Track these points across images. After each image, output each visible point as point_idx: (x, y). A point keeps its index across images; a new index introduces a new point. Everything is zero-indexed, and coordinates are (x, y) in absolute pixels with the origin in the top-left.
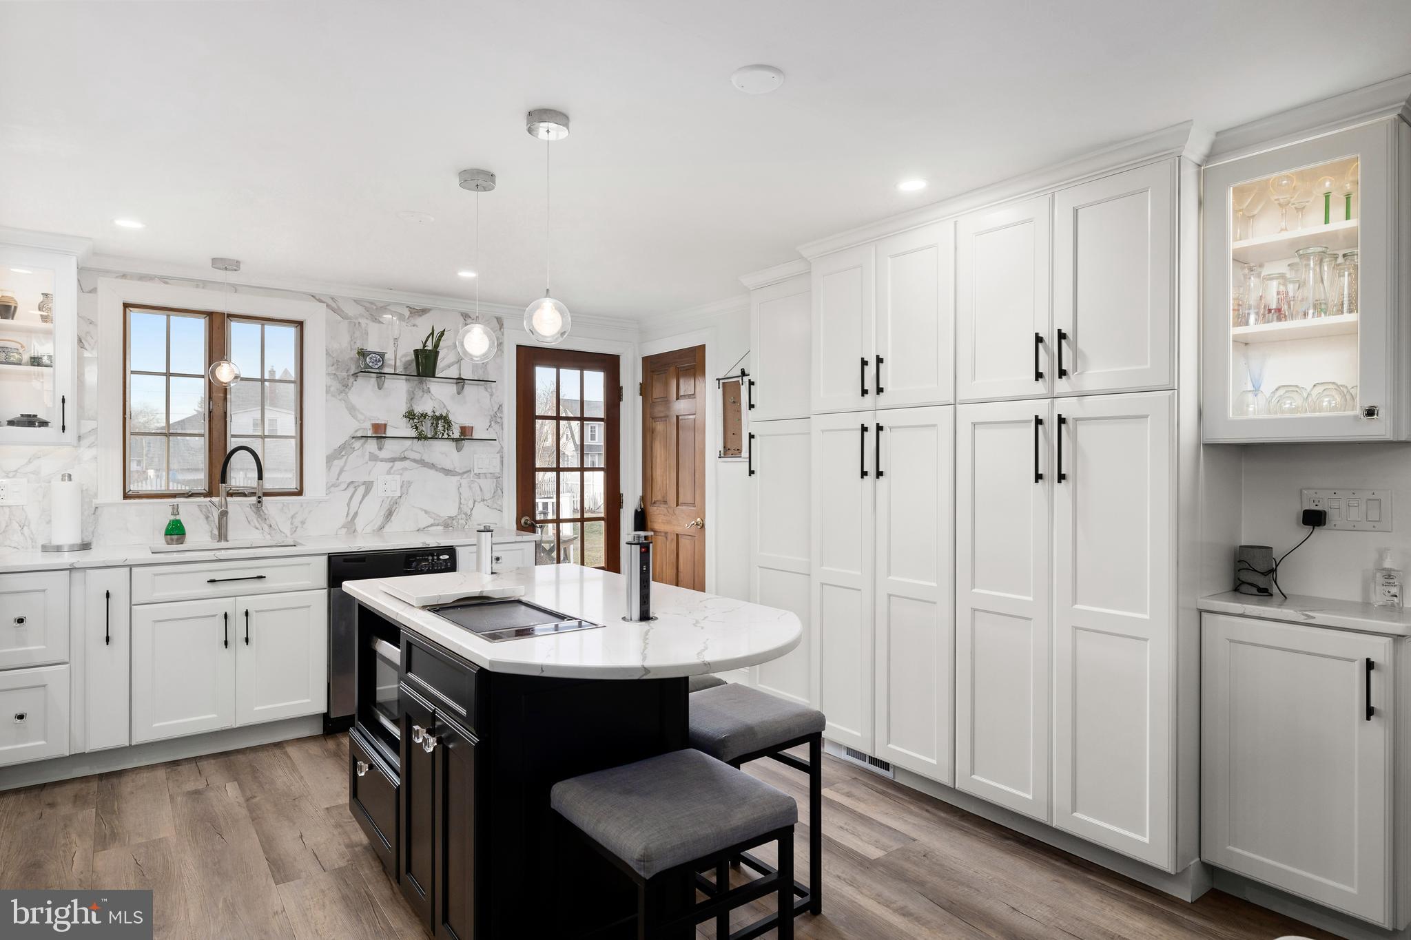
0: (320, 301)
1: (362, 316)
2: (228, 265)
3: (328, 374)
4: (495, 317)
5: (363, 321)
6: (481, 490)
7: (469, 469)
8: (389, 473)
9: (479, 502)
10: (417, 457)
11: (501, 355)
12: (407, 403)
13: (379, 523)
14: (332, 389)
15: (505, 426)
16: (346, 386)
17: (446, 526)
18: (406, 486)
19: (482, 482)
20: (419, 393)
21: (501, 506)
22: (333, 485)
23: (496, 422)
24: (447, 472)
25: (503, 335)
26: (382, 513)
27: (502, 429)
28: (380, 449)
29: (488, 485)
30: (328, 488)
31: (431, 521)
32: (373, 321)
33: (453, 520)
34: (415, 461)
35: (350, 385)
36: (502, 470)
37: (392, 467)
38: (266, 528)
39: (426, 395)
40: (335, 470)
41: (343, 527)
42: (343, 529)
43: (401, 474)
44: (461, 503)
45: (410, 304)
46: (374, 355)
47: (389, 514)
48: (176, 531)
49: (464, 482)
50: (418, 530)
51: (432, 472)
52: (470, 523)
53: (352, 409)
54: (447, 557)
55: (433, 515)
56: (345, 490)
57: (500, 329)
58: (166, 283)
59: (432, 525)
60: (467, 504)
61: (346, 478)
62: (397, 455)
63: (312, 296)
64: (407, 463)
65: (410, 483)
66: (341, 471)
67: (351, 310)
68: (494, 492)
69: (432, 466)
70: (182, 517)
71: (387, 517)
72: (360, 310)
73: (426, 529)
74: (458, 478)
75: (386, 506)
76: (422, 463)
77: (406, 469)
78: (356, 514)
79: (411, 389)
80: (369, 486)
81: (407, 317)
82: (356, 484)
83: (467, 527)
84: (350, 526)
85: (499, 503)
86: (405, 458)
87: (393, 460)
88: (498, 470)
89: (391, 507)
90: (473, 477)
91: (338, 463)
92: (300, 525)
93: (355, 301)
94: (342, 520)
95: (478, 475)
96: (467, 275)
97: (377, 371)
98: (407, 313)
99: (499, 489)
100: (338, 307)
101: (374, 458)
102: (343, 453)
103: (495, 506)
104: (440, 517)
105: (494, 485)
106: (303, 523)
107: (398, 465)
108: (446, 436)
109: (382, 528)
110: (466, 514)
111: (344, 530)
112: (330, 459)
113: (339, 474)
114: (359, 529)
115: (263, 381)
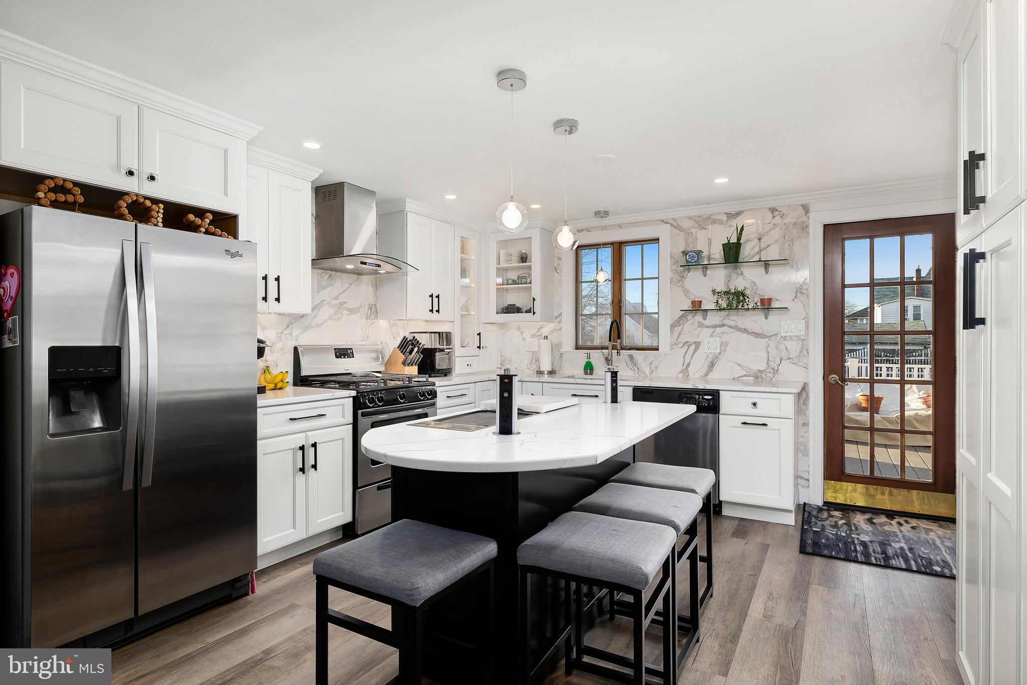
0: (667, 223)
1: (693, 227)
2: (602, 214)
3: (672, 270)
4: (801, 205)
5: (694, 231)
6: (787, 350)
7: (776, 333)
8: (711, 336)
9: (786, 360)
10: (733, 324)
11: (807, 236)
12: (725, 285)
13: (705, 372)
14: (674, 280)
15: (811, 298)
16: (682, 277)
17: (756, 377)
18: (724, 346)
19: (789, 344)
20: (734, 276)
21: (807, 364)
22: (674, 344)
23: (802, 293)
24: (758, 335)
25: (809, 219)
26: (707, 365)
27: (808, 298)
28: (705, 319)
29: (794, 347)
30: (671, 346)
31: (744, 373)
32: (701, 229)
33: (762, 373)
34: (730, 327)
35: (685, 276)
36: (807, 333)
37: (714, 332)
38: (636, 369)
39: (739, 276)
40: (676, 334)
41: (681, 372)
42: (681, 374)
43: (720, 337)
44: (768, 360)
45: (728, 211)
46: (691, 253)
47: (712, 365)
48: (589, 369)
49: (772, 344)
50: (733, 379)
51: (745, 336)
52: (777, 376)
53: (686, 292)
54: (710, 397)
55: (745, 368)
56: (682, 347)
57: (806, 214)
59: (744, 376)
60: (774, 361)
61: (683, 339)
62: (718, 323)
63: (662, 221)
64: (725, 329)
65: (727, 343)
66: (679, 335)
67: (685, 224)
68: (800, 352)
69: (745, 331)
70: (592, 360)
71: (710, 368)
72: (692, 223)
73: (740, 378)
74: (767, 340)
75: (710, 359)
76: (736, 328)
77: (724, 333)
78: (689, 364)
79: (728, 274)
80: (697, 345)
81: (725, 222)
82: (689, 344)
83: (774, 379)
84: (685, 371)
85: (805, 361)
86: (724, 325)
87: (715, 327)
88: (803, 333)
89: (713, 360)
90: (780, 339)
91: (677, 330)
92: (654, 369)
93: (688, 218)
94: (680, 368)
95: (785, 338)
96: (721, 181)
97: (694, 264)
98: (725, 218)
99: (804, 350)
100: (678, 225)
101: (701, 325)
102: (681, 322)
103: (801, 363)
104: (751, 370)
105: (800, 346)
106: (656, 368)
107: (719, 330)
109: (706, 375)
110: (773, 369)
111: (681, 375)
112: (673, 327)
113: (678, 337)
114: (691, 375)
115: (642, 279)
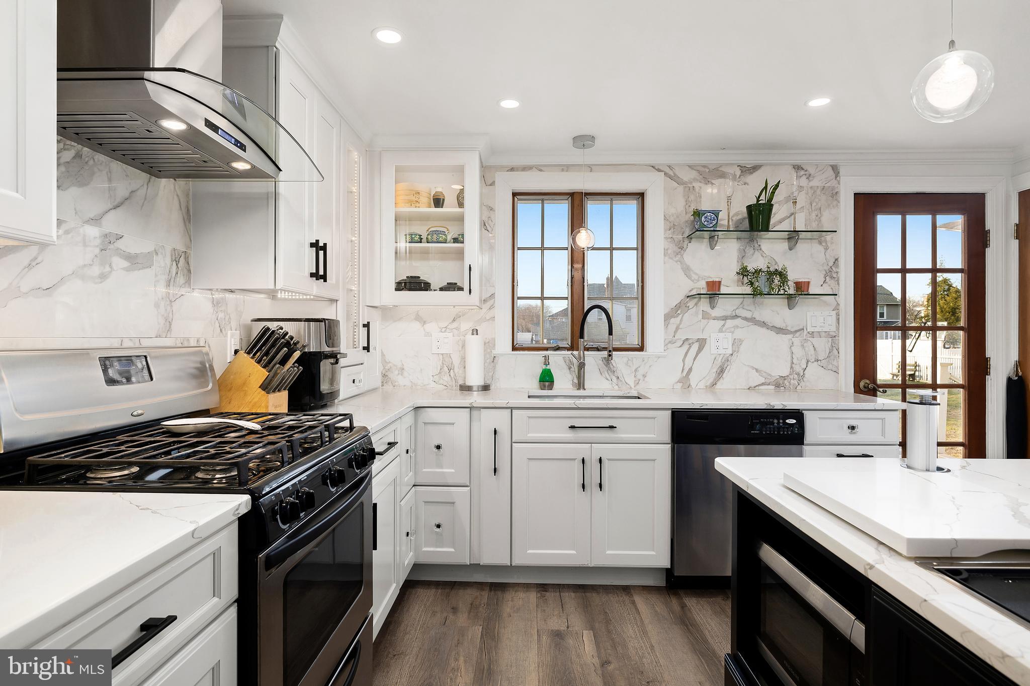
0: (659, 170)
1: (695, 180)
3: (666, 238)
4: (831, 166)
5: (697, 185)
6: (815, 349)
7: (801, 327)
8: (721, 331)
9: (813, 362)
10: (748, 315)
11: (837, 205)
12: (738, 262)
13: (711, 380)
14: (669, 251)
15: (842, 282)
16: (682, 248)
17: (778, 386)
18: (737, 343)
19: (816, 341)
20: (750, 251)
21: (837, 367)
22: (670, 342)
23: (832, 278)
24: (780, 331)
25: (839, 183)
26: (715, 370)
27: (838, 284)
28: (713, 307)
29: (822, 345)
30: (666, 345)
31: (762, 380)
32: (706, 184)
33: (785, 379)
34: (746, 319)
35: (685, 247)
36: (838, 328)
37: (724, 325)
38: (614, 379)
39: (756, 252)
40: (672, 327)
41: (679, 382)
42: (678, 383)
43: (733, 332)
44: (793, 363)
45: (742, 162)
46: (709, 214)
47: (721, 371)
48: (546, 380)
49: (797, 341)
50: (749, 389)
51: (763, 331)
52: (802, 384)
53: (687, 270)
54: (794, 421)
55: (764, 374)
56: (680, 346)
57: (836, 178)
58: (541, 170)
59: (763, 384)
60: (799, 364)
61: (681, 336)
62: (729, 313)
63: (652, 167)
64: (738, 321)
65: (741, 341)
66: (677, 328)
67: (686, 175)
68: (830, 352)
69: (763, 324)
70: (552, 367)
71: (719, 374)
72: (694, 174)
73: (757, 388)
74: (790, 336)
75: (719, 363)
76: (752, 320)
77: (737, 327)
78: (690, 370)
79: (742, 248)
80: (702, 343)
81: (737, 177)
82: (691, 341)
83: (799, 388)
84: (685, 381)
85: (835, 363)
86: (736, 317)
87: (725, 318)
88: (833, 328)
89: (723, 364)
90: (806, 335)
91: (674, 321)
92: (641, 378)
93: (689, 166)
94: (678, 375)
95: (812, 334)
96: (819, 102)
97: (712, 229)
98: (738, 173)
99: (834, 347)
100: (674, 174)
101: (706, 316)
102: (679, 312)
103: (830, 367)
104: (770, 375)
105: (830, 344)
106: (644, 376)
107: (730, 323)
108: (782, 292)
109: (714, 384)
110: (798, 374)
111: (680, 385)
112: (668, 317)
113: (675, 332)
114: (693, 384)
115: (612, 249)
